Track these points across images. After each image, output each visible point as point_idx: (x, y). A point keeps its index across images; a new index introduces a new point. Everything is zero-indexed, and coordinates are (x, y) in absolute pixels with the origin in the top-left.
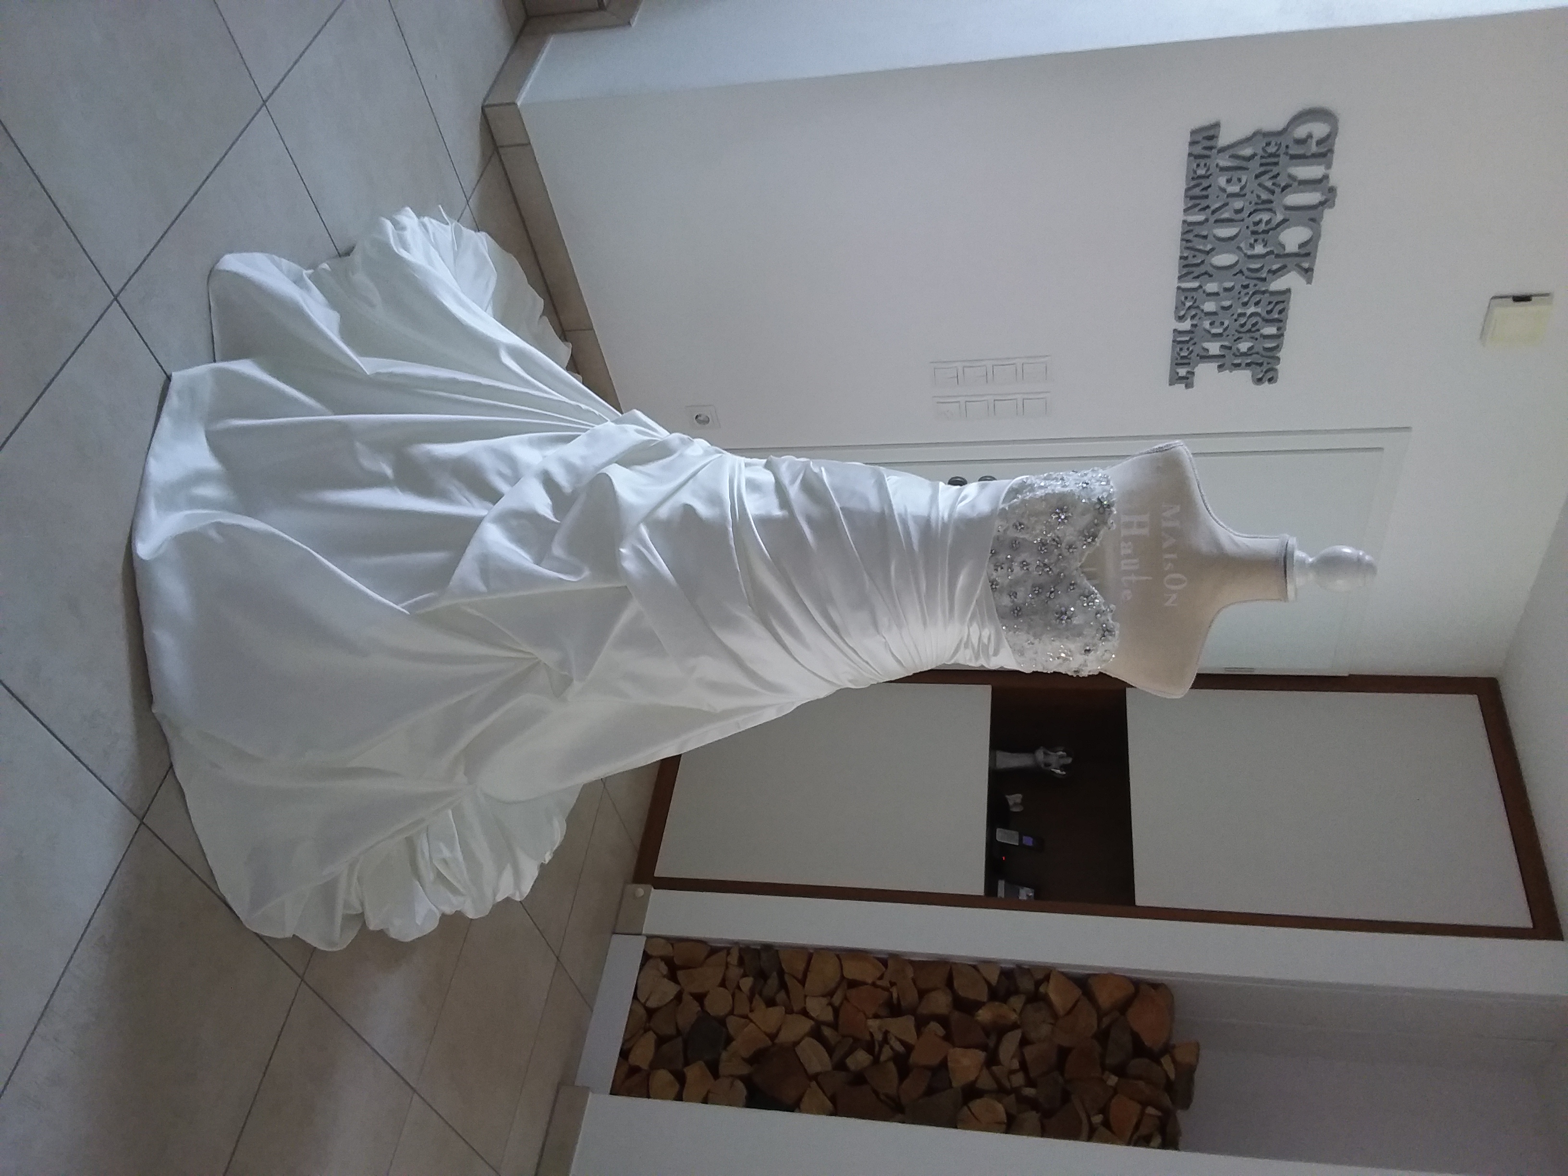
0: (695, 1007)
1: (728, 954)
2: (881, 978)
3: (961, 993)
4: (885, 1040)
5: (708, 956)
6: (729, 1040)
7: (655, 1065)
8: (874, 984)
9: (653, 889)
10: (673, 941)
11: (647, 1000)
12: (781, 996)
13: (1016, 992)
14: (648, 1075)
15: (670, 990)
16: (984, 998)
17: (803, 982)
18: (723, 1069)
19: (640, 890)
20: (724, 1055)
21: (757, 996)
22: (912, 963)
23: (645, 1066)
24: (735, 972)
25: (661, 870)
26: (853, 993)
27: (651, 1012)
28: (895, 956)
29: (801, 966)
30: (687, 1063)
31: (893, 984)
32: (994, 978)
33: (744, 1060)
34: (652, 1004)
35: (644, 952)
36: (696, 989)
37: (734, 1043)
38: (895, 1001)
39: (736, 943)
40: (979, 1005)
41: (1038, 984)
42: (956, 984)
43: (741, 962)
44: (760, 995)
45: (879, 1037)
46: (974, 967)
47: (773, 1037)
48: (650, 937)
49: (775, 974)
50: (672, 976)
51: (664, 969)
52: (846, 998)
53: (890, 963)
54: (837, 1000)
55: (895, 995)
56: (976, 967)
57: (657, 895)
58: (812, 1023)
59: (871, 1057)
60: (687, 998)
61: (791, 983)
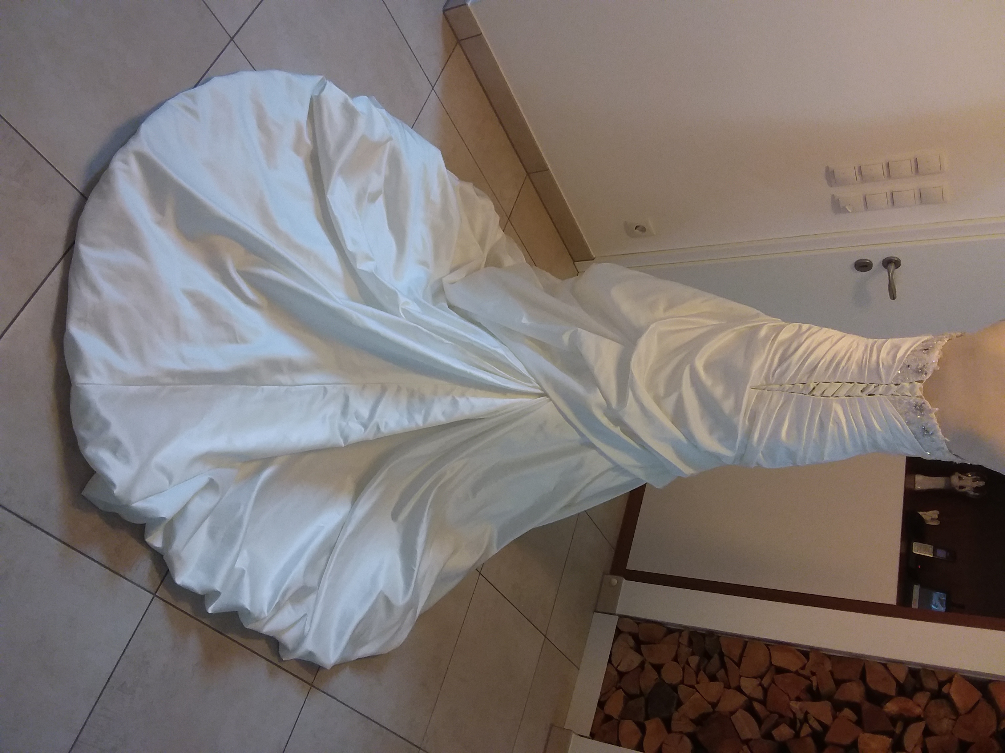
0: (654, 675)
1: (680, 636)
2: (803, 668)
3: (872, 686)
4: (806, 720)
5: (666, 635)
6: (680, 703)
7: (623, 716)
8: (797, 673)
9: (624, 579)
10: (638, 621)
11: (618, 666)
12: (721, 674)
13: (921, 688)
14: (619, 723)
15: (636, 659)
16: (893, 692)
17: (738, 664)
18: (675, 726)
19: (615, 581)
20: (676, 715)
21: (702, 672)
22: (830, 657)
23: (615, 716)
24: (685, 650)
25: (632, 565)
26: (779, 678)
27: (621, 675)
28: (816, 650)
29: (737, 652)
30: (647, 718)
31: (813, 674)
32: (902, 676)
33: (691, 720)
34: (621, 668)
35: (617, 628)
36: (656, 661)
37: (683, 707)
38: (814, 689)
39: (686, 627)
40: (887, 698)
41: (941, 684)
42: (868, 679)
43: (690, 643)
44: (705, 671)
45: (800, 716)
46: (885, 665)
47: (714, 705)
48: (621, 617)
49: (716, 656)
50: (638, 650)
51: (632, 642)
52: (773, 681)
53: (812, 656)
54: (766, 681)
55: (815, 684)
56: (886, 664)
57: (627, 586)
58: (745, 698)
59: (794, 732)
60: (647, 666)
61: (730, 665)
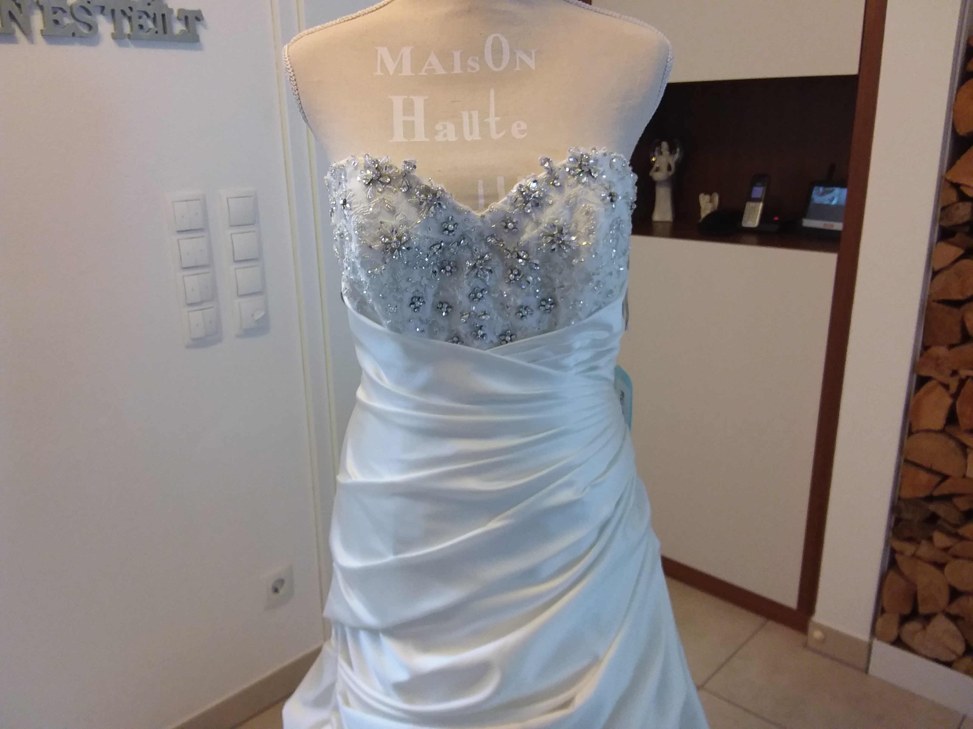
0: (968, 602)
1: (900, 552)
5: (901, 573)
9: (813, 618)
15: (942, 625)
17: (945, 477)
19: (817, 633)
22: (925, 348)
24: (924, 550)
25: (789, 600)
26: (964, 422)
28: (915, 367)
29: (924, 477)
31: (955, 373)
32: (953, 252)
34: (959, 648)
35: (892, 644)
36: (945, 596)
41: (963, 198)
42: (958, 297)
43: (912, 540)
46: (935, 274)
48: (873, 632)
53: (925, 373)
57: (823, 617)
60: (954, 609)
61: (945, 488)
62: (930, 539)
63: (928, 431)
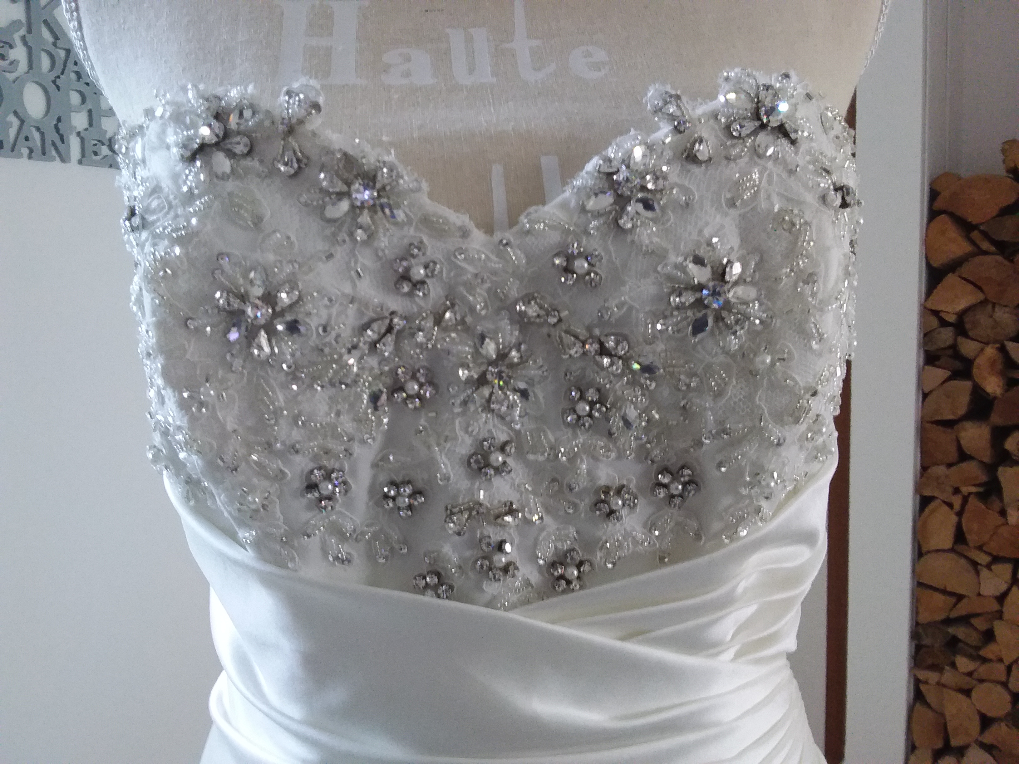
0: (999, 728)
1: (925, 682)
2: (949, 505)
3: (962, 411)
5: (928, 706)
8: (960, 514)
12: (979, 624)
13: (954, 347)
15: (977, 755)
17: (960, 598)
21: (982, 653)
22: (926, 468)
24: (948, 676)
26: (972, 539)
28: (918, 488)
29: (939, 598)
31: (957, 491)
36: (976, 725)
38: (981, 490)
41: (944, 323)
42: (951, 417)
44: (978, 648)
46: (925, 396)
49: (951, 630)
51: (949, 761)
52: (980, 548)
53: (928, 493)
54: (983, 559)
55: (974, 489)
56: (927, 394)
61: (962, 609)
62: (953, 665)
63: (938, 551)
